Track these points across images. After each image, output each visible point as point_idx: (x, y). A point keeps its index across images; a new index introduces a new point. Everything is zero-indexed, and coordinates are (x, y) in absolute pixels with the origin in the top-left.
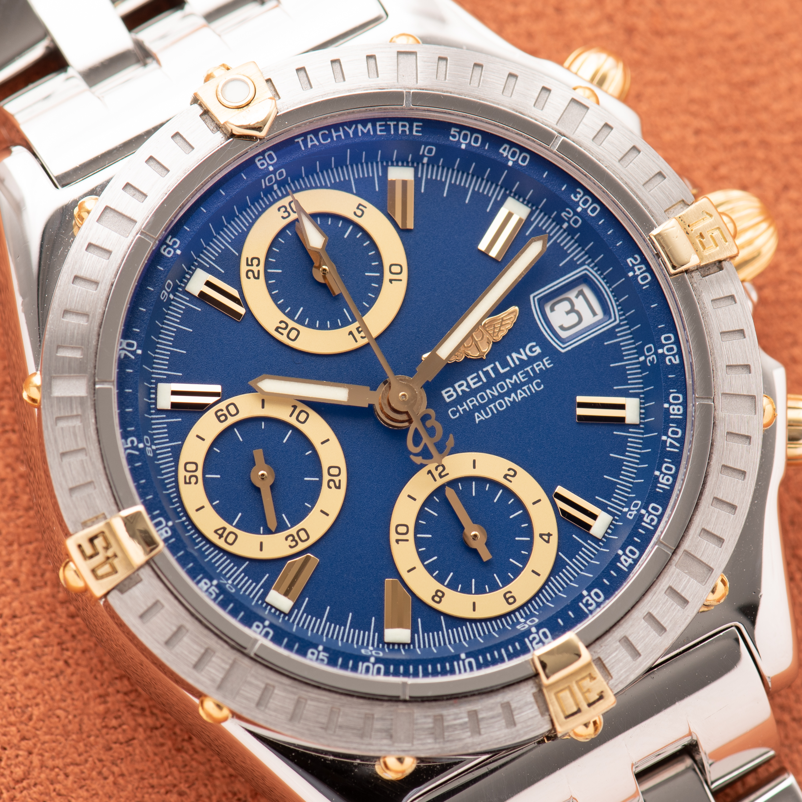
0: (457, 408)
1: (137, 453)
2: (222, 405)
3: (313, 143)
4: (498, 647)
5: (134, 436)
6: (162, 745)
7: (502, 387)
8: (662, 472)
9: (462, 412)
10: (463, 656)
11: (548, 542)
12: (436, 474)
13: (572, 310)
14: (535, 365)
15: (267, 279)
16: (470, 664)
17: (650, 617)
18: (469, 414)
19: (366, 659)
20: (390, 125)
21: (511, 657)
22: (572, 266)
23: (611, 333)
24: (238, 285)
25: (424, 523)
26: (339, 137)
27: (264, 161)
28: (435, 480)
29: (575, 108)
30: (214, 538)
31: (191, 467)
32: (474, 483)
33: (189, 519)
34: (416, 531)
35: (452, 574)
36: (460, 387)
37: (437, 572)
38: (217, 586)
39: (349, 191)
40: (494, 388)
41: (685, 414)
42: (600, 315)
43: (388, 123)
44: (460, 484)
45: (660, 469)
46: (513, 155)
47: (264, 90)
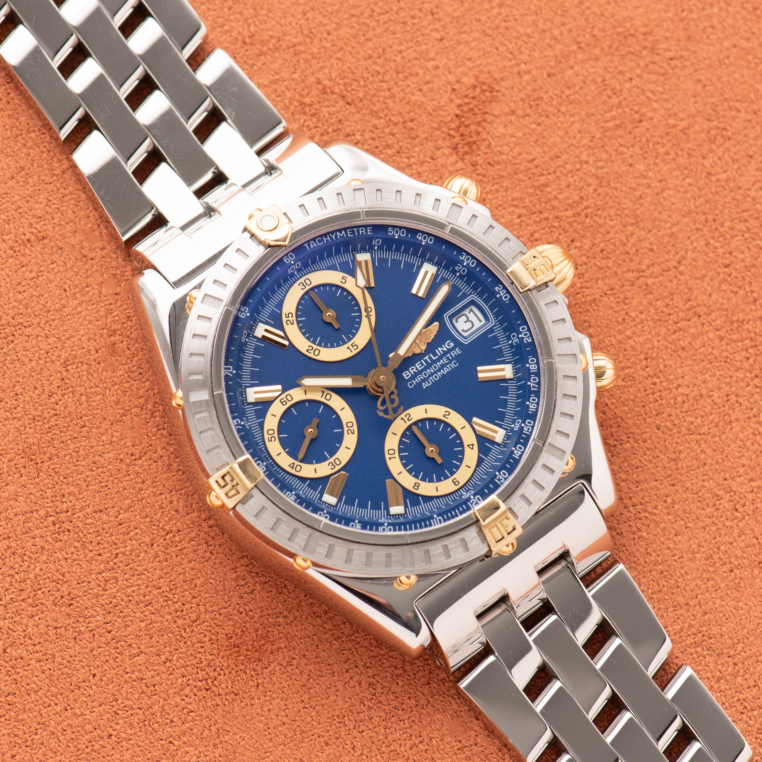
0: (412, 382)
1: (241, 427)
2: (283, 396)
3: (314, 245)
4: (454, 509)
5: (238, 418)
6: (271, 591)
7: (435, 367)
9: (415, 384)
10: (435, 516)
11: (472, 449)
12: (406, 419)
13: (468, 320)
14: (452, 353)
15: (298, 324)
16: (440, 520)
17: (535, 482)
18: (419, 384)
19: (382, 524)
21: (461, 513)
22: (465, 296)
23: (491, 330)
24: (283, 329)
25: (403, 447)
26: (327, 240)
27: (288, 259)
28: (406, 423)
29: (455, 209)
30: (289, 469)
31: (271, 432)
32: (427, 422)
33: (274, 461)
34: (400, 452)
35: (422, 473)
36: (412, 370)
37: (414, 473)
38: (295, 495)
39: (336, 270)
40: (431, 368)
41: (539, 368)
42: (484, 321)
43: (353, 229)
44: (419, 423)
45: (529, 401)
46: (425, 238)
47: (283, 219)
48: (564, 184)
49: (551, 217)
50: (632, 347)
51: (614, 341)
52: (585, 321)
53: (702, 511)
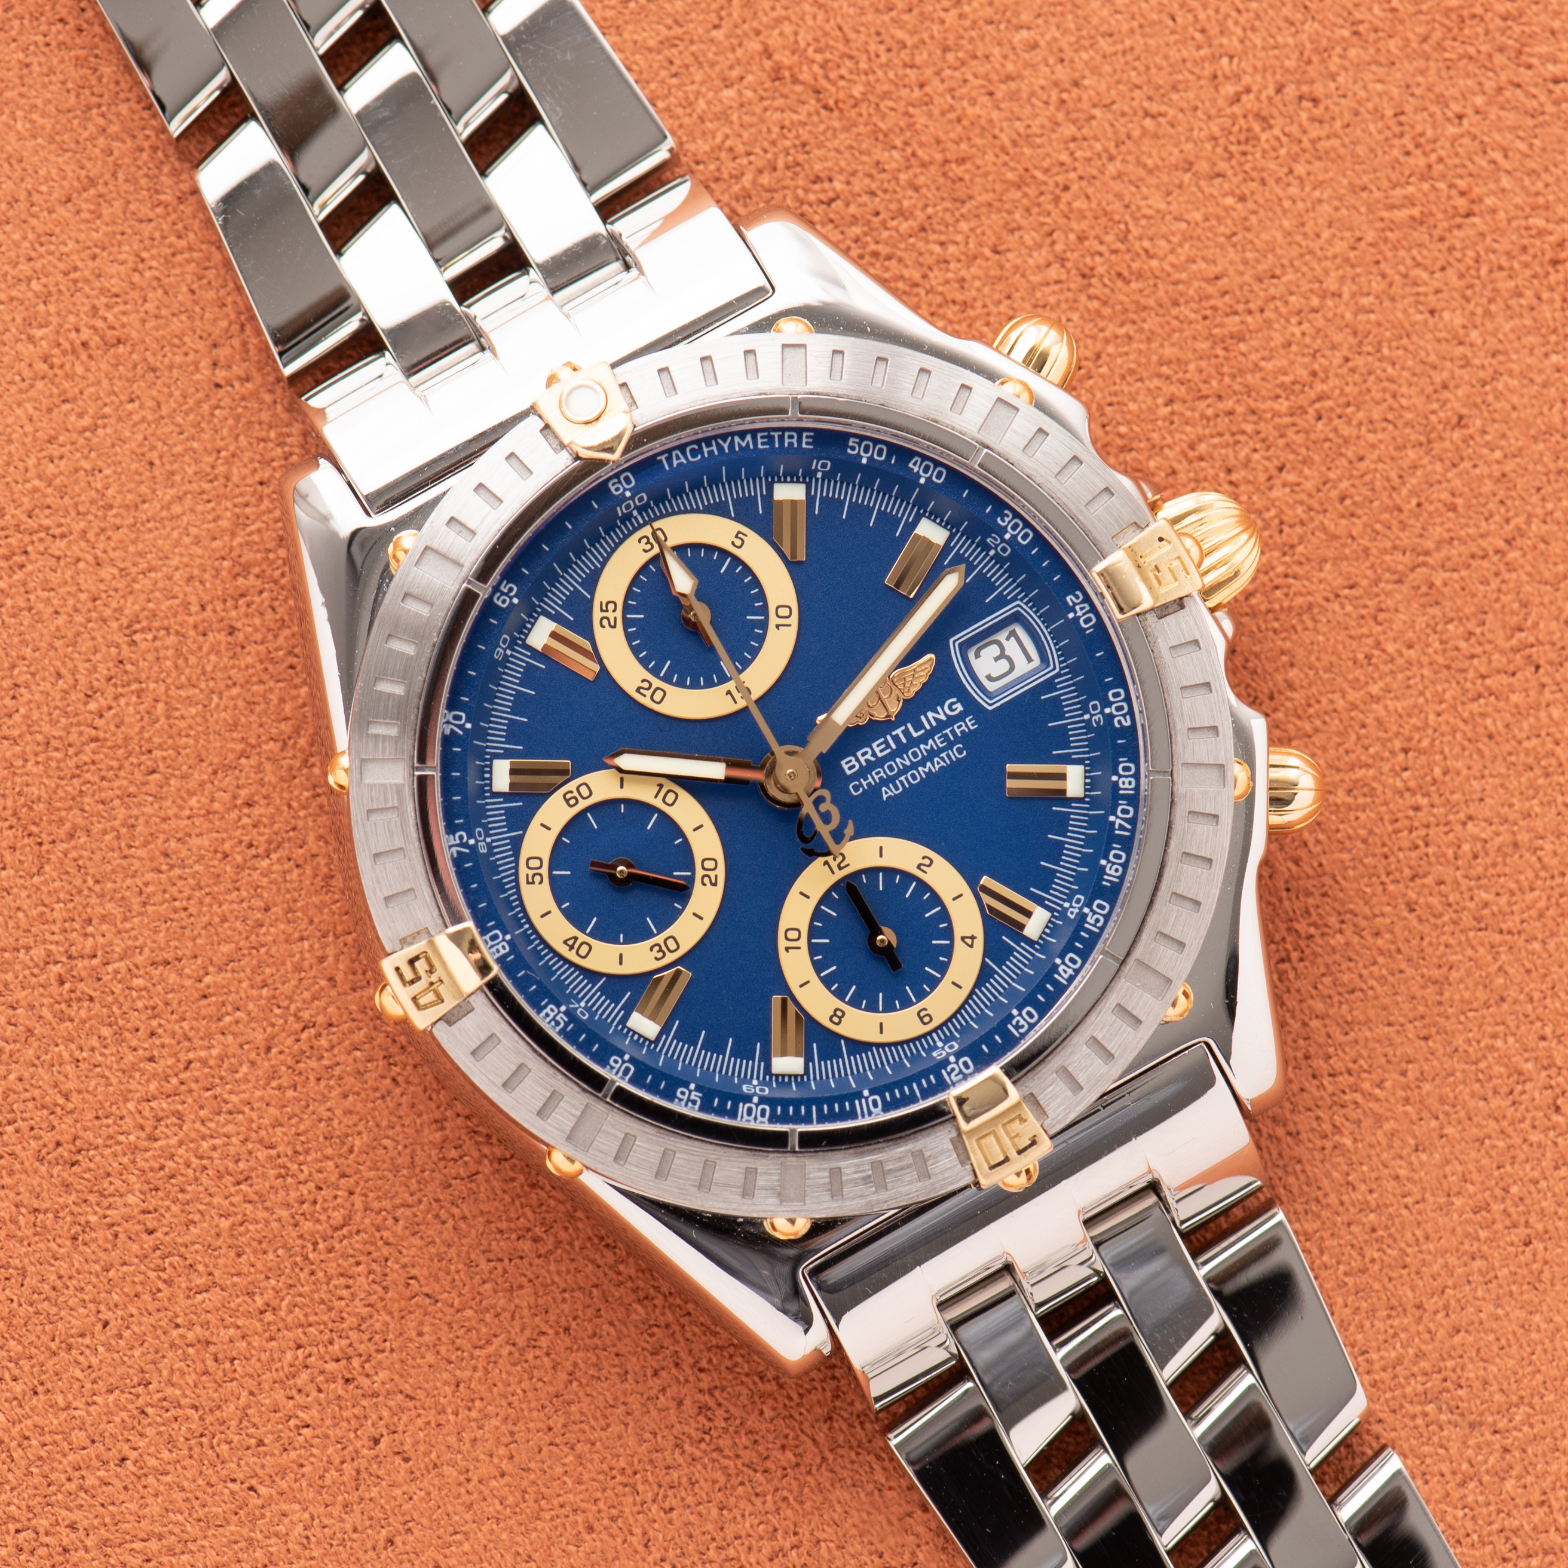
0: (860, 782)
1: (466, 851)
2: (572, 786)
3: (679, 461)
4: (908, 1081)
5: (463, 829)
6: (513, 1180)
7: (915, 755)
8: (1109, 861)
9: (866, 787)
10: (866, 1093)
11: (971, 946)
12: (834, 865)
13: (1003, 655)
14: (955, 727)
15: (626, 628)
16: (875, 1102)
17: (1094, 1042)
18: (875, 790)
19: (748, 1099)
20: (774, 436)
21: (924, 1095)
22: (1001, 602)
23: (1049, 685)
24: (590, 636)
25: (820, 925)
26: (711, 453)
27: (618, 485)
28: (833, 873)
29: (1002, 410)
30: (563, 950)
31: (534, 863)
32: (881, 875)
33: (532, 926)
34: (811, 935)
35: (854, 987)
36: (864, 756)
37: (836, 985)
38: (566, 1013)
39: (725, 514)
40: (905, 756)
41: (1137, 788)
42: (1037, 662)
43: (772, 434)
44: (864, 877)
45: (1106, 858)
46: (926, 470)
47: (618, 398)
48: (1278, 339)
49: (1240, 409)
50: (1377, 720)
51: (1341, 703)
52: (1283, 652)
53: (1482, 1103)
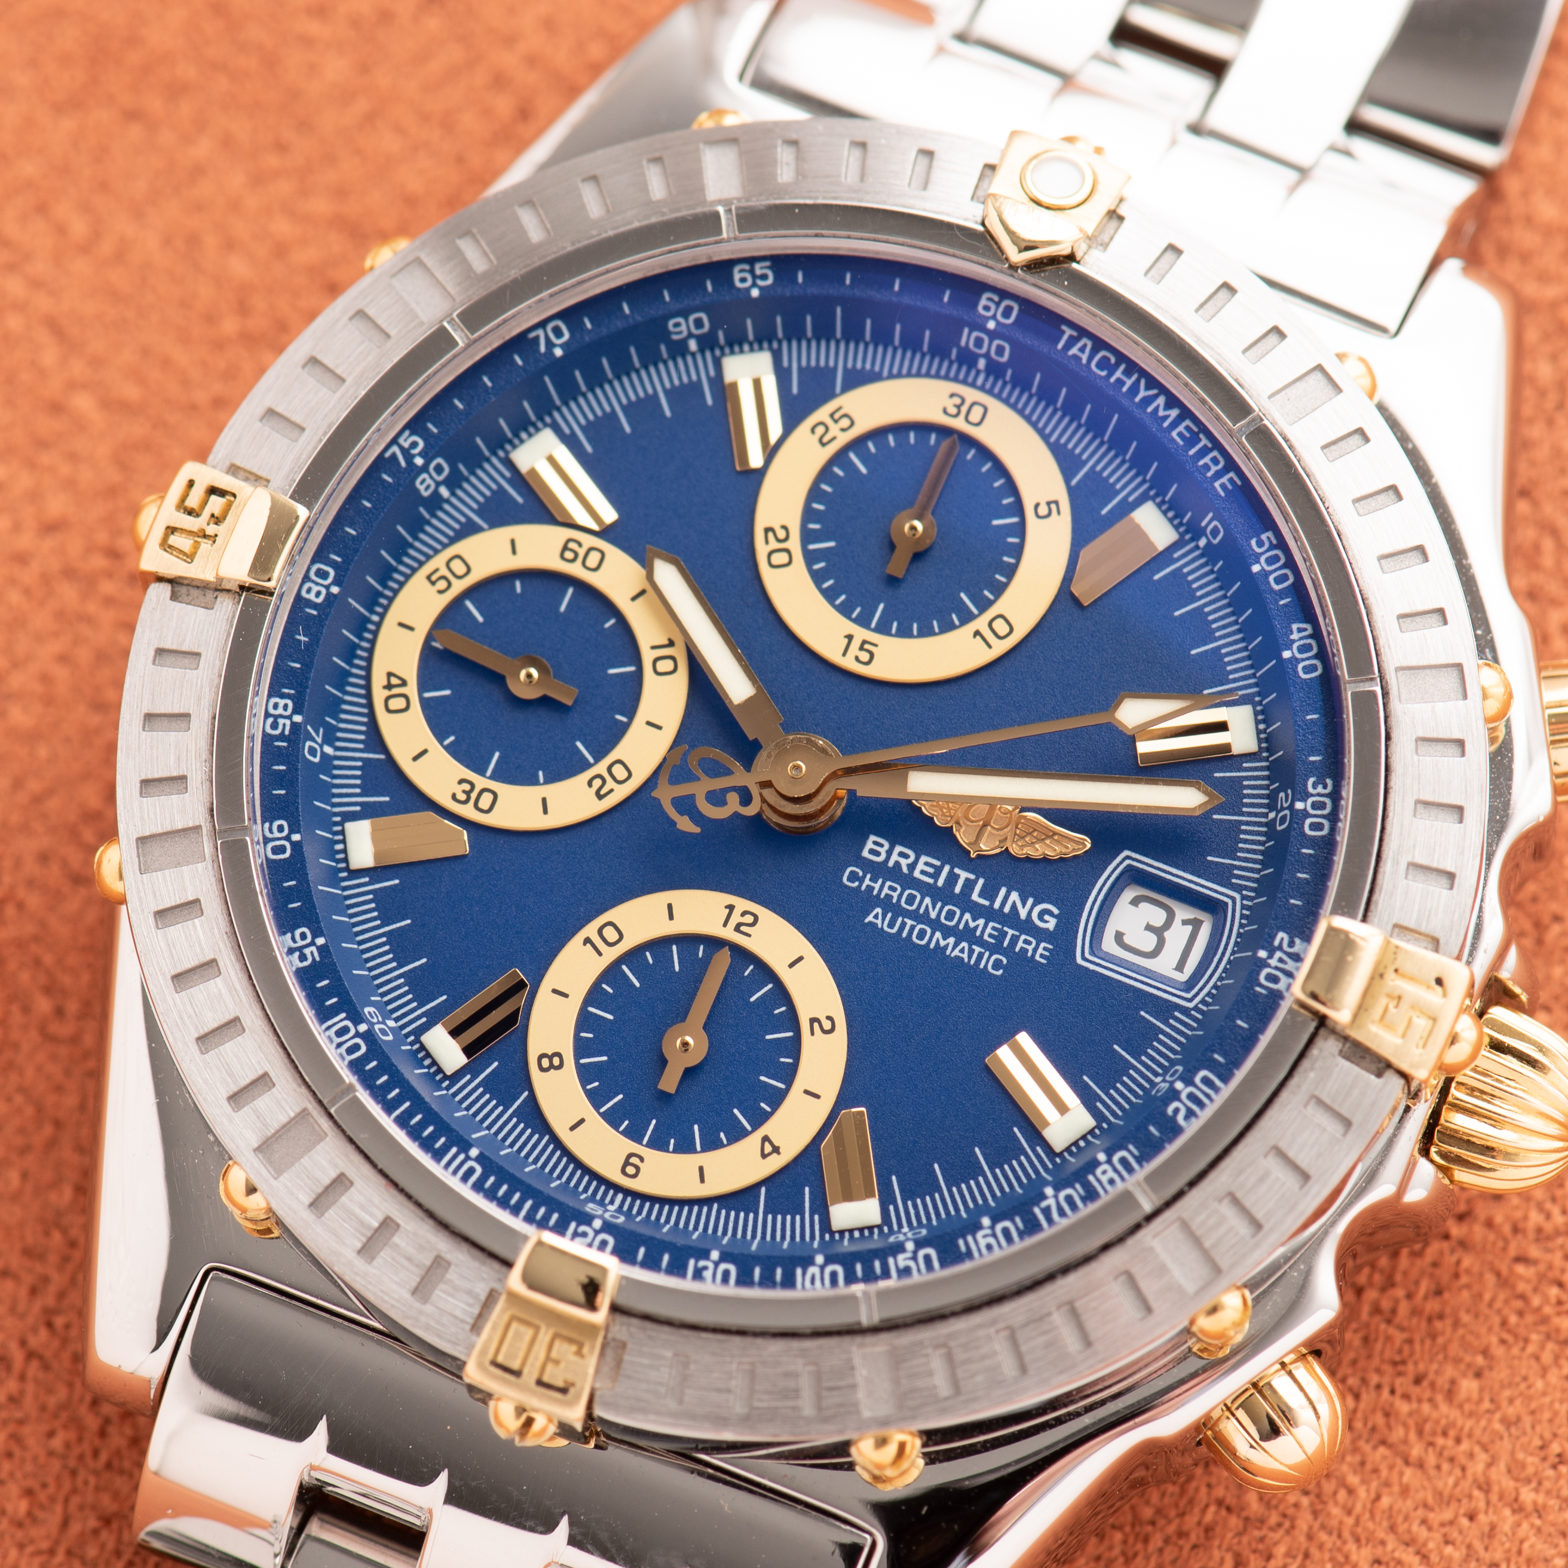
0: (864, 876)
1: (403, 463)
2: (589, 541)
3: (1080, 354)
4: (530, 1192)
5: (425, 440)
7: (950, 915)
8: (992, 1227)
9: (863, 888)
10: (474, 1152)
11: (764, 1156)
12: (736, 918)
13: (1159, 932)
14: (1023, 937)
15: (833, 459)
16: (471, 1171)
17: (749, 1373)
18: (870, 900)
20: (1200, 440)
21: (530, 1219)
22: (1223, 876)
23: (1165, 1009)
24: (790, 423)
25: (651, 961)
26: (1120, 383)
27: (993, 306)
28: (725, 925)
29: (1448, 680)
30: (378, 680)
31: (458, 567)
32: (770, 986)
33: (379, 624)
34: (627, 957)
35: (605, 1058)
36: (901, 856)
37: (591, 1036)
38: (296, 726)
39: (1067, 474)
40: (939, 905)
42: (1183, 977)
43: (1201, 436)
44: (751, 967)
45: (996, 1222)
46: (1303, 649)
47: (1092, 216)
51: (1477, 1467)
52: (1485, 1352)
